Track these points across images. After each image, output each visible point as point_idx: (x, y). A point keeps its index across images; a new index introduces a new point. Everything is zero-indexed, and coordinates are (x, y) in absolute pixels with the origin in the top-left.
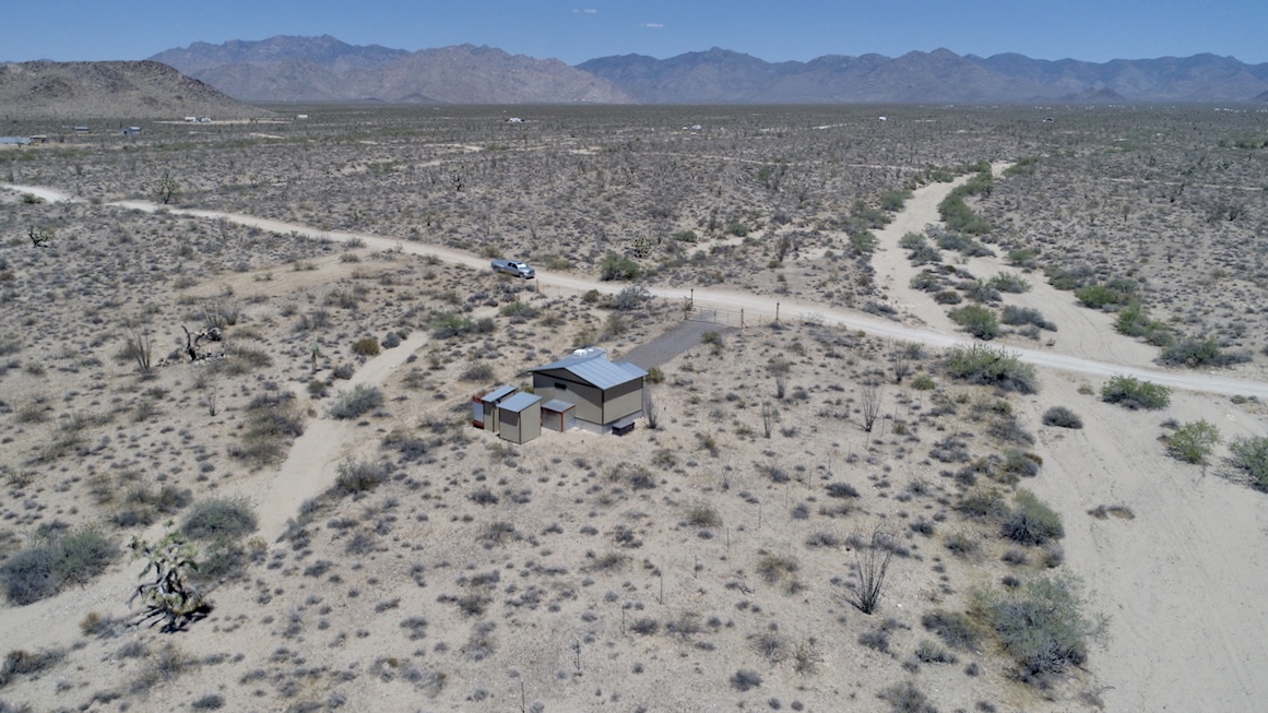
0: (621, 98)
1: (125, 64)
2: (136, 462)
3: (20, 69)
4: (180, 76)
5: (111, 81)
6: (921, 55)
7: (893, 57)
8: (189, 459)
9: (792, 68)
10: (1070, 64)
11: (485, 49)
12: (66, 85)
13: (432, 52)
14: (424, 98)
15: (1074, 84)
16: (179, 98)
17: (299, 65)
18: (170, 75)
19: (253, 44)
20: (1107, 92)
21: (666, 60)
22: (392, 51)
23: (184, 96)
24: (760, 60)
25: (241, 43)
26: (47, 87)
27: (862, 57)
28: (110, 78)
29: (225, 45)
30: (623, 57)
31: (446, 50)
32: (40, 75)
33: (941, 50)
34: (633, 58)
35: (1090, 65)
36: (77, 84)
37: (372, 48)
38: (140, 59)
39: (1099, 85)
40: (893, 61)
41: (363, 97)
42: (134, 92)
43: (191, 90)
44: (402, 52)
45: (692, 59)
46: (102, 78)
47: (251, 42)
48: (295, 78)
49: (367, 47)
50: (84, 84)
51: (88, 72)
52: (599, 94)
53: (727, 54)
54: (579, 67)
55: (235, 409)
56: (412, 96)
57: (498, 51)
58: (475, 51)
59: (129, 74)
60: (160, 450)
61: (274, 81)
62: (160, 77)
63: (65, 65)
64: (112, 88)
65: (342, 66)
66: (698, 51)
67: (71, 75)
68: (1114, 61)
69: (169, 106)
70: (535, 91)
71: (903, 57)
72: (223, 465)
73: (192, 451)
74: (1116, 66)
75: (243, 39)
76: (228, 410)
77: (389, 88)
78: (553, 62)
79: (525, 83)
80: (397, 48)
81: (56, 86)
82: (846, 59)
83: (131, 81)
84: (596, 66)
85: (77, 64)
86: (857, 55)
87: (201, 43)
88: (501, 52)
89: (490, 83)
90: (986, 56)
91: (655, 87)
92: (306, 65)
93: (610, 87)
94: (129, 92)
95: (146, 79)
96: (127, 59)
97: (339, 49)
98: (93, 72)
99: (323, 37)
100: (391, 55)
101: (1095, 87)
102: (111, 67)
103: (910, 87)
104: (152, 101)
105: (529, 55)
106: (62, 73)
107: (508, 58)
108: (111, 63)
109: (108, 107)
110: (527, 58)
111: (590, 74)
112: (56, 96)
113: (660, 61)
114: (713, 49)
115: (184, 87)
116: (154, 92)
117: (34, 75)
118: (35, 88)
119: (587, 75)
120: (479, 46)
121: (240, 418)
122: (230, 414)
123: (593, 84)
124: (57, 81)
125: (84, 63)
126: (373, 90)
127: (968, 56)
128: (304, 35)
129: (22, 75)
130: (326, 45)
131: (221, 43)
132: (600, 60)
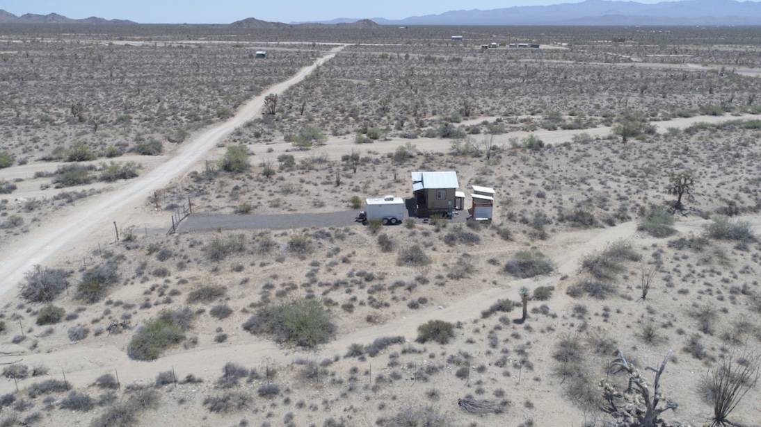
2: (704, 271)
8: (668, 265)
55: (623, 297)
60: (688, 276)
72: (648, 256)
73: (665, 269)
76: (630, 299)
121: (622, 288)
122: (630, 294)
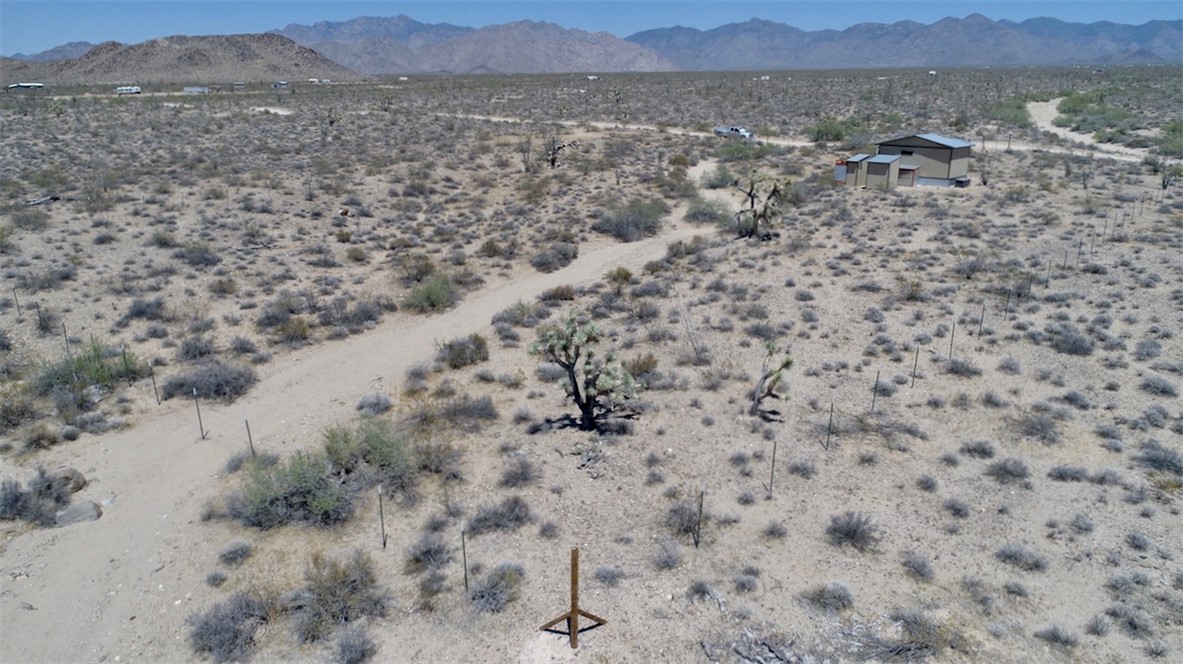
0: (667, 67)
1: (252, 37)
3: (167, 43)
4: (297, 47)
5: (240, 51)
6: (956, 21)
7: (926, 23)
9: (829, 36)
10: (1105, 26)
11: (543, 24)
12: (205, 56)
13: (495, 28)
14: (489, 69)
15: (1110, 46)
16: (297, 65)
17: (381, 42)
18: (289, 45)
19: (339, 25)
20: (1143, 53)
21: (708, 32)
22: (459, 28)
23: (301, 64)
24: (797, 29)
25: (329, 24)
26: (189, 57)
27: (897, 24)
28: (240, 48)
29: (315, 26)
30: (668, 29)
31: (508, 26)
32: (184, 48)
33: (974, 16)
34: (677, 30)
35: (1126, 28)
36: (213, 53)
37: (443, 26)
38: (263, 32)
39: (1135, 47)
40: (927, 27)
41: (435, 70)
42: (259, 61)
43: (306, 58)
44: (469, 29)
45: (733, 30)
46: (233, 48)
47: (337, 24)
48: (376, 54)
49: (438, 26)
50: (220, 54)
51: (222, 44)
52: (646, 64)
53: (766, 24)
54: (628, 39)
56: (479, 67)
57: (555, 26)
58: (534, 26)
59: (255, 45)
61: (358, 56)
62: (281, 48)
63: (203, 38)
64: (241, 58)
65: (416, 42)
66: (738, 22)
67: (208, 47)
68: (1151, 22)
69: (289, 72)
70: (588, 61)
71: (936, 23)
74: (1154, 27)
75: (330, 20)
77: (459, 61)
78: (604, 35)
79: (579, 55)
80: (464, 25)
81: (197, 57)
82: (881, 27)
83: (257, 51)
84: (643, 38)
85: (213, 37)
86: (892, 23)
87: (295, 24)
88: (557, 26)
89: (548, 55)
90: (1018, 20)
91: (697, 56)
92: (386, 42)
93: (656, 58)
94: (255, 61)
95: (269, 50)
96: (252, 33)
97: (414, 28)
98: (226, 44)
99: (400, 17)
100: (458, 32)
101: (1130, 48)
102: (240, 39)
103: (944, 52)
104: (275, 68)
105: (583, 29)
106: (201, 45)
107: (563, 32)
108: (240, 36)
109: (240, 73)
110: (580, 31)
111: (638, 46)
112: (197, 65)
113: (702, 33)
114: (753, 20)
115: (300, 55)
116: (276, 60)
117: (179, 47)
118: (180, 58)
119: (633, 45)
120: (537, 21)
123: (641, 54)
124: (198, 52)
125: (218, 36)
126: (444, 63)
127: (1002, 21)
128: (382, 16)
129: (169, 47)
130: (402, 24)
131: (312, 24)
132: (647, 32)
